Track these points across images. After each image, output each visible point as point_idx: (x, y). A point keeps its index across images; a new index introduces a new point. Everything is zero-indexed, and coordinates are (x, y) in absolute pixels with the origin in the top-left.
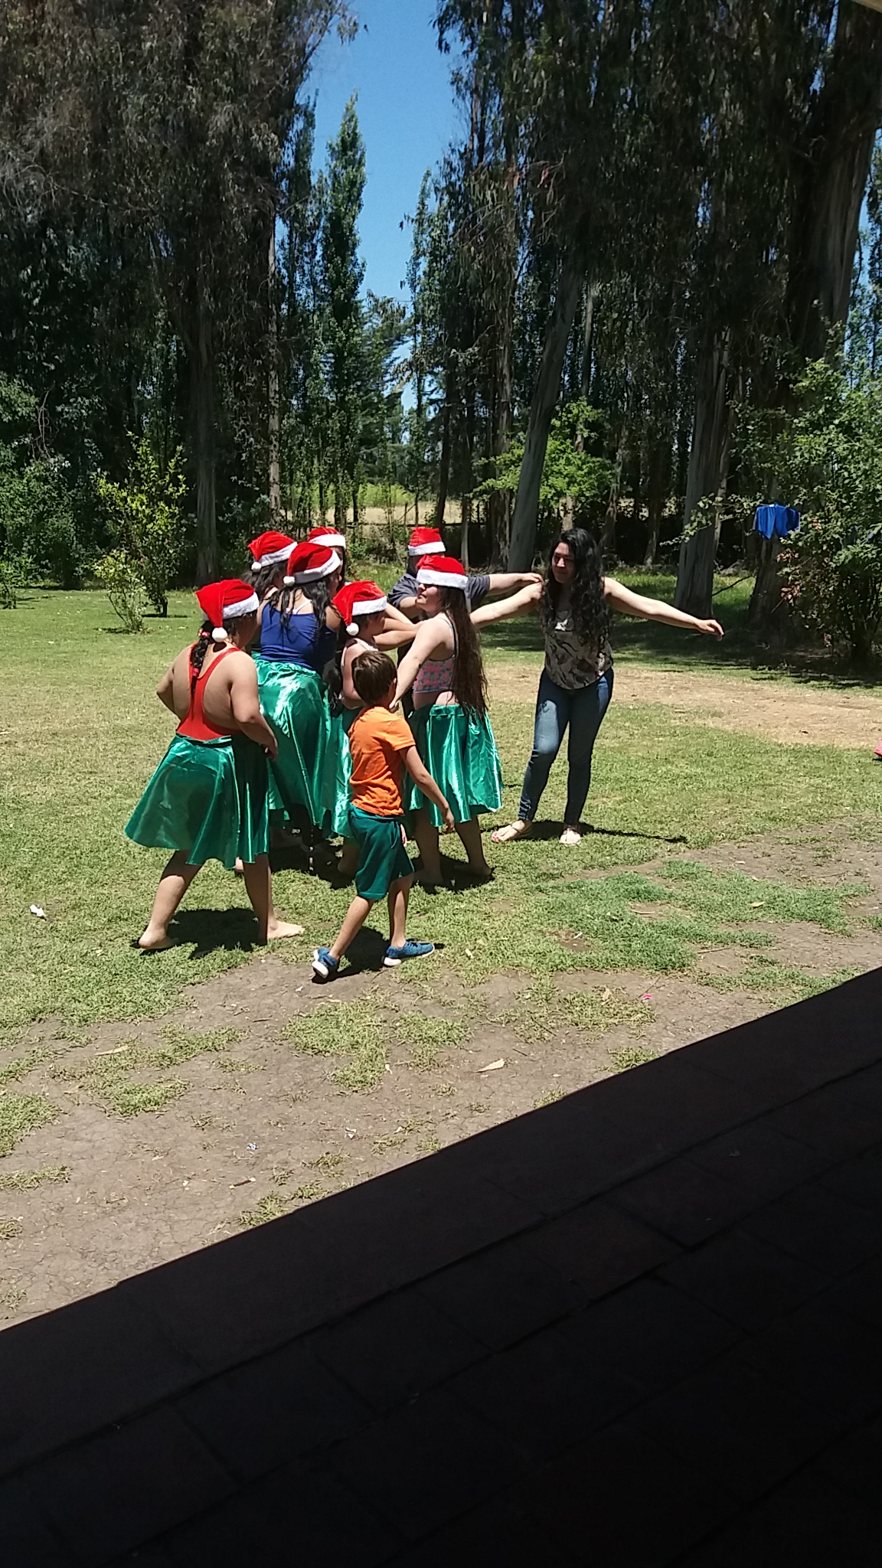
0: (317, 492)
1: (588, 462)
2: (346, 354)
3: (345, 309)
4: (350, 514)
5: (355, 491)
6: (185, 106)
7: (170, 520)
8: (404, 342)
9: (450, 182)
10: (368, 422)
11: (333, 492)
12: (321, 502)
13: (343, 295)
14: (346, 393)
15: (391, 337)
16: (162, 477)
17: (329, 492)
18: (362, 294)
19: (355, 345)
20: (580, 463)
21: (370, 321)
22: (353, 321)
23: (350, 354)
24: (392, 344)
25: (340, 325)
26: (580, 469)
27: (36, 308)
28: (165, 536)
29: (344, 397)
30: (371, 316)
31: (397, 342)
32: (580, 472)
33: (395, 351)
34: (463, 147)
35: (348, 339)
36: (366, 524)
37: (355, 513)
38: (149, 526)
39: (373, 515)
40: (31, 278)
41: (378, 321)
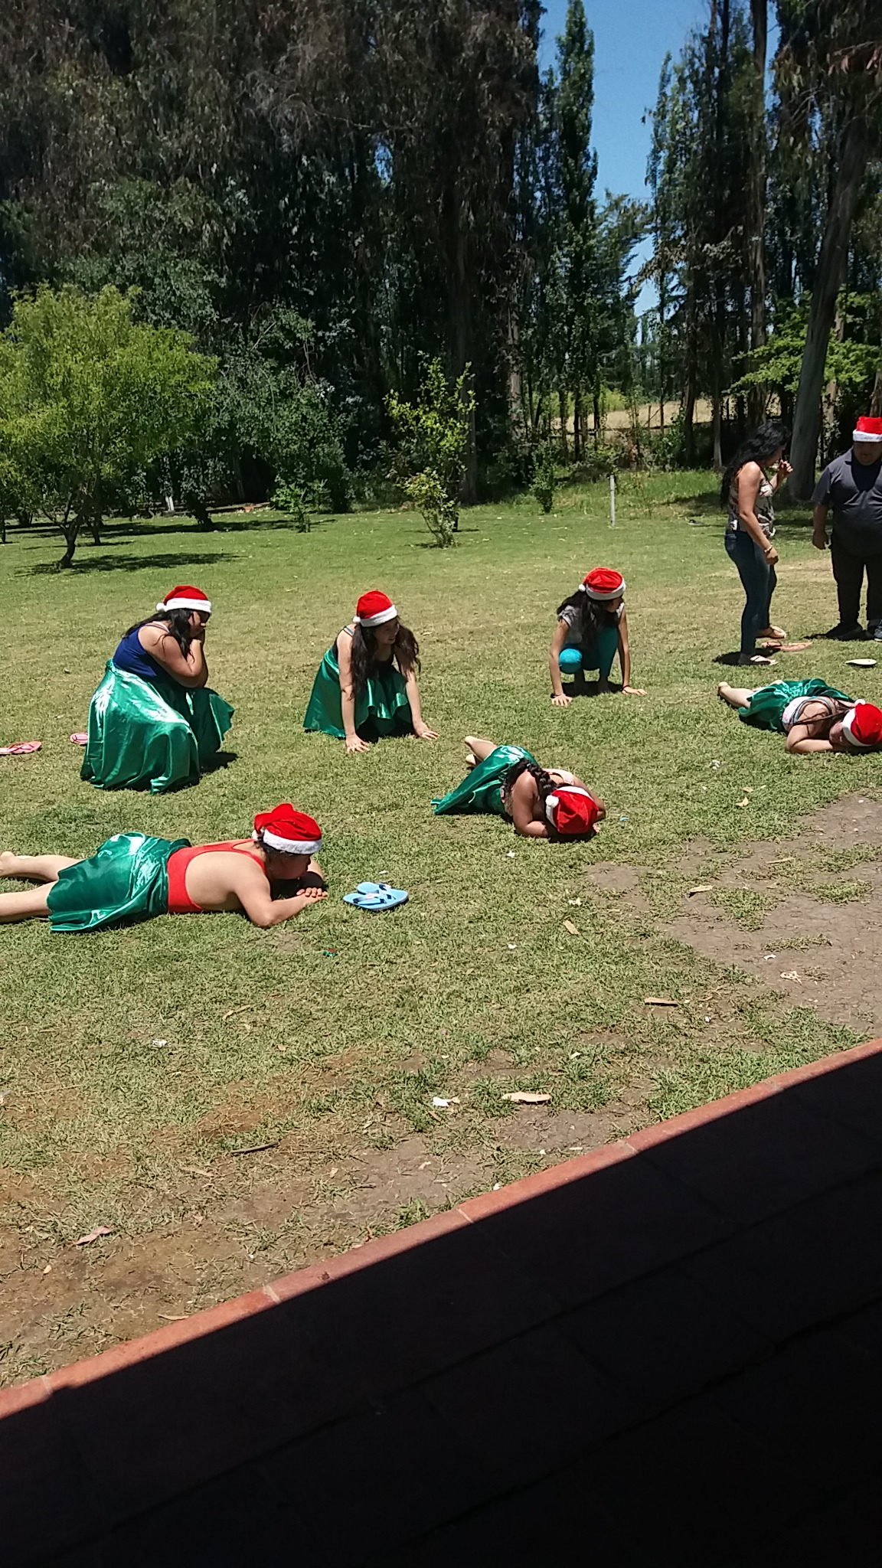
0: (557, 402)
1: (854, 350)
2: (584, 258)
3: (581, 211)
4: (591, 418)
5: (597, 397)
6: (440, 19)
7: (461, 437)
8: (641, 240)
9: (693, 70)
10: (606, 325)
11: (572, 399)
12: (562, 410)
13: (578, 198)
14: (584, 297)
15: (627, 235)
16: (452, 394)
17: (569, 399)
18: (598, 194)
19: (591, 247)
20: (845, 351)
21: (606, 220)
22: (589, 222)
23: (588, 258)
24: (628, 243)
25: (577, 229)
26: (846, 357)
27: (294, 238)
28: (456, 452)
29: (583, 301)
30: (607, 216)
31: (634, 240)
32: (846, 361)
33: (632, 250)
34: (707, 31)
35: (585, 242)
36: (610, 430)
37: (597, 419)
38: (442, 443)
39: (616, 419)
40: (288, 208)
41: (613, 221)
